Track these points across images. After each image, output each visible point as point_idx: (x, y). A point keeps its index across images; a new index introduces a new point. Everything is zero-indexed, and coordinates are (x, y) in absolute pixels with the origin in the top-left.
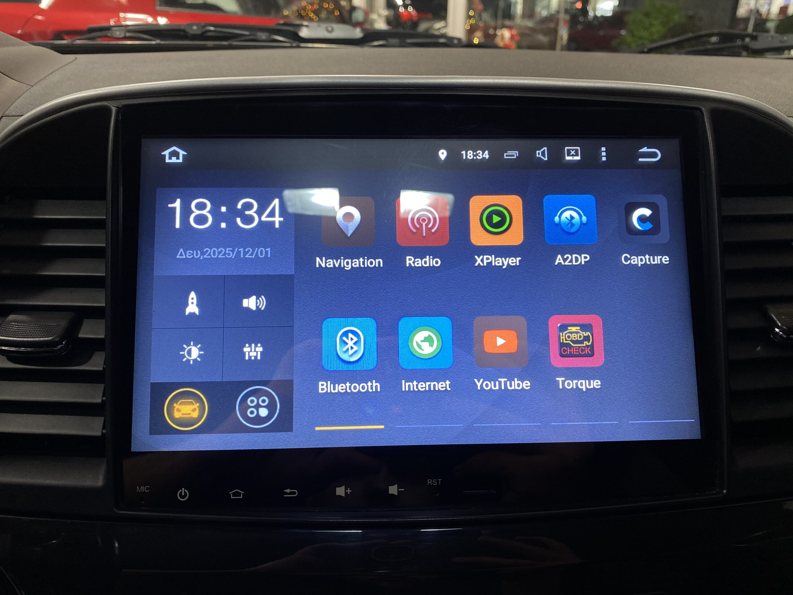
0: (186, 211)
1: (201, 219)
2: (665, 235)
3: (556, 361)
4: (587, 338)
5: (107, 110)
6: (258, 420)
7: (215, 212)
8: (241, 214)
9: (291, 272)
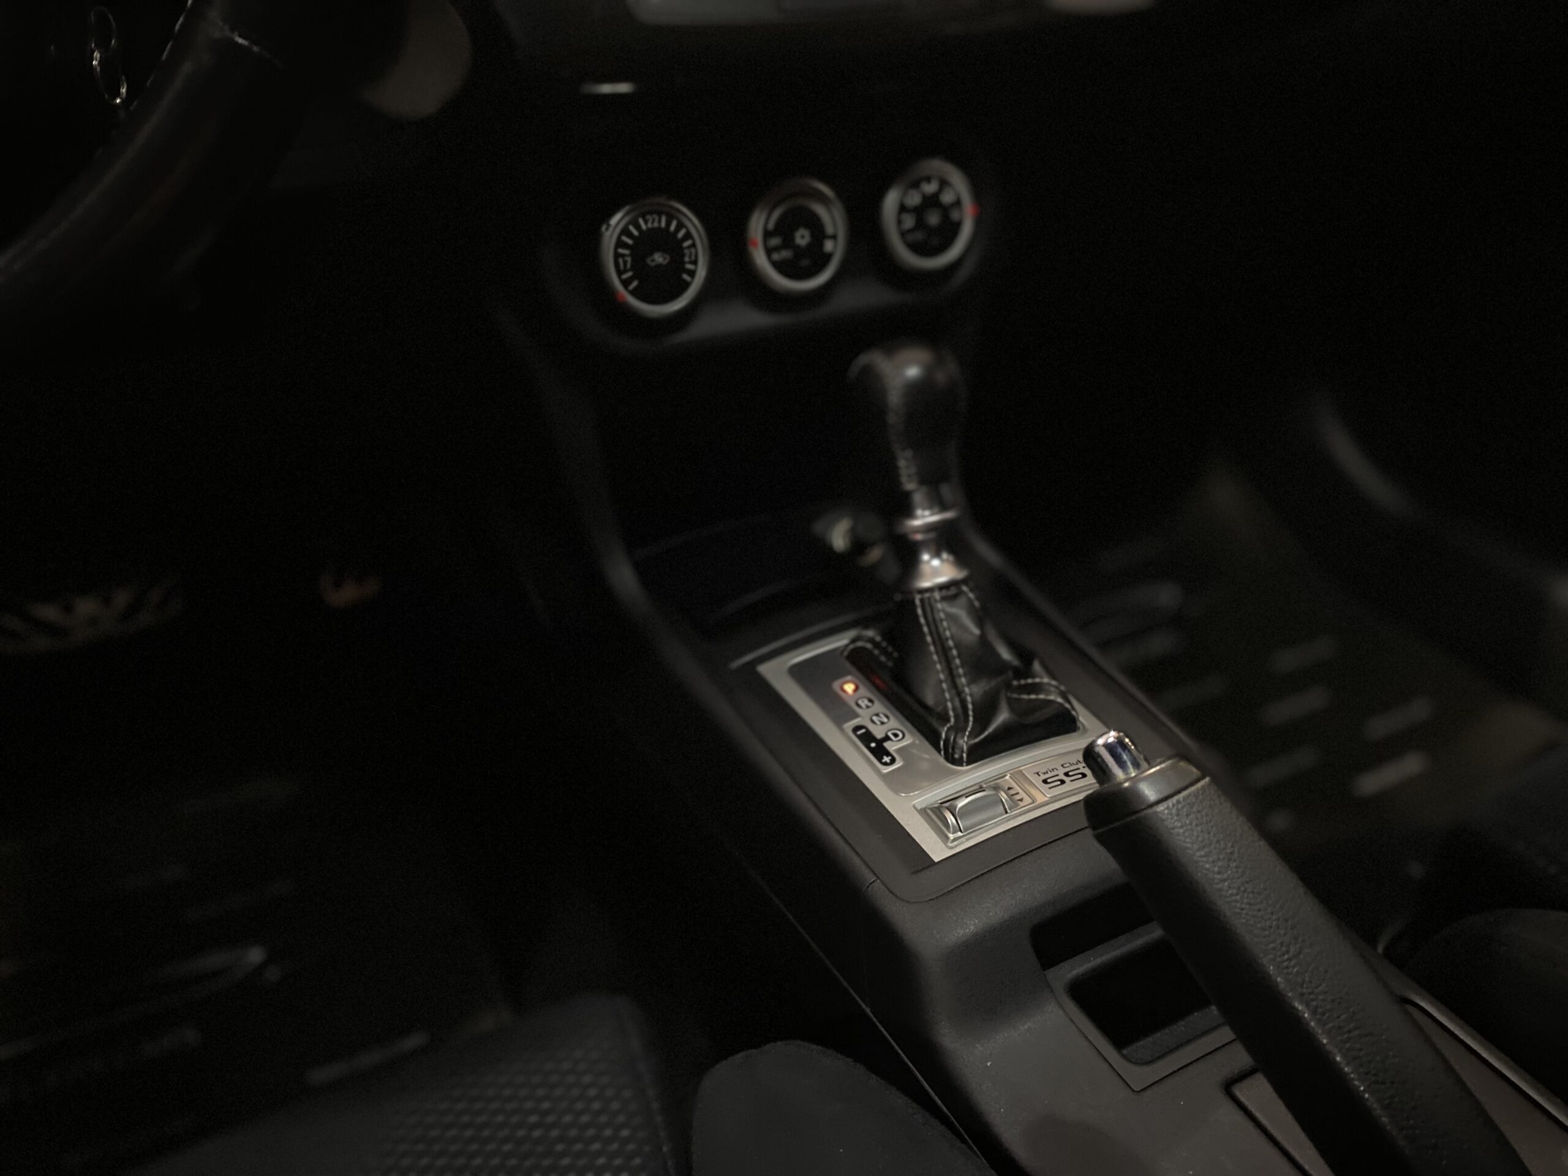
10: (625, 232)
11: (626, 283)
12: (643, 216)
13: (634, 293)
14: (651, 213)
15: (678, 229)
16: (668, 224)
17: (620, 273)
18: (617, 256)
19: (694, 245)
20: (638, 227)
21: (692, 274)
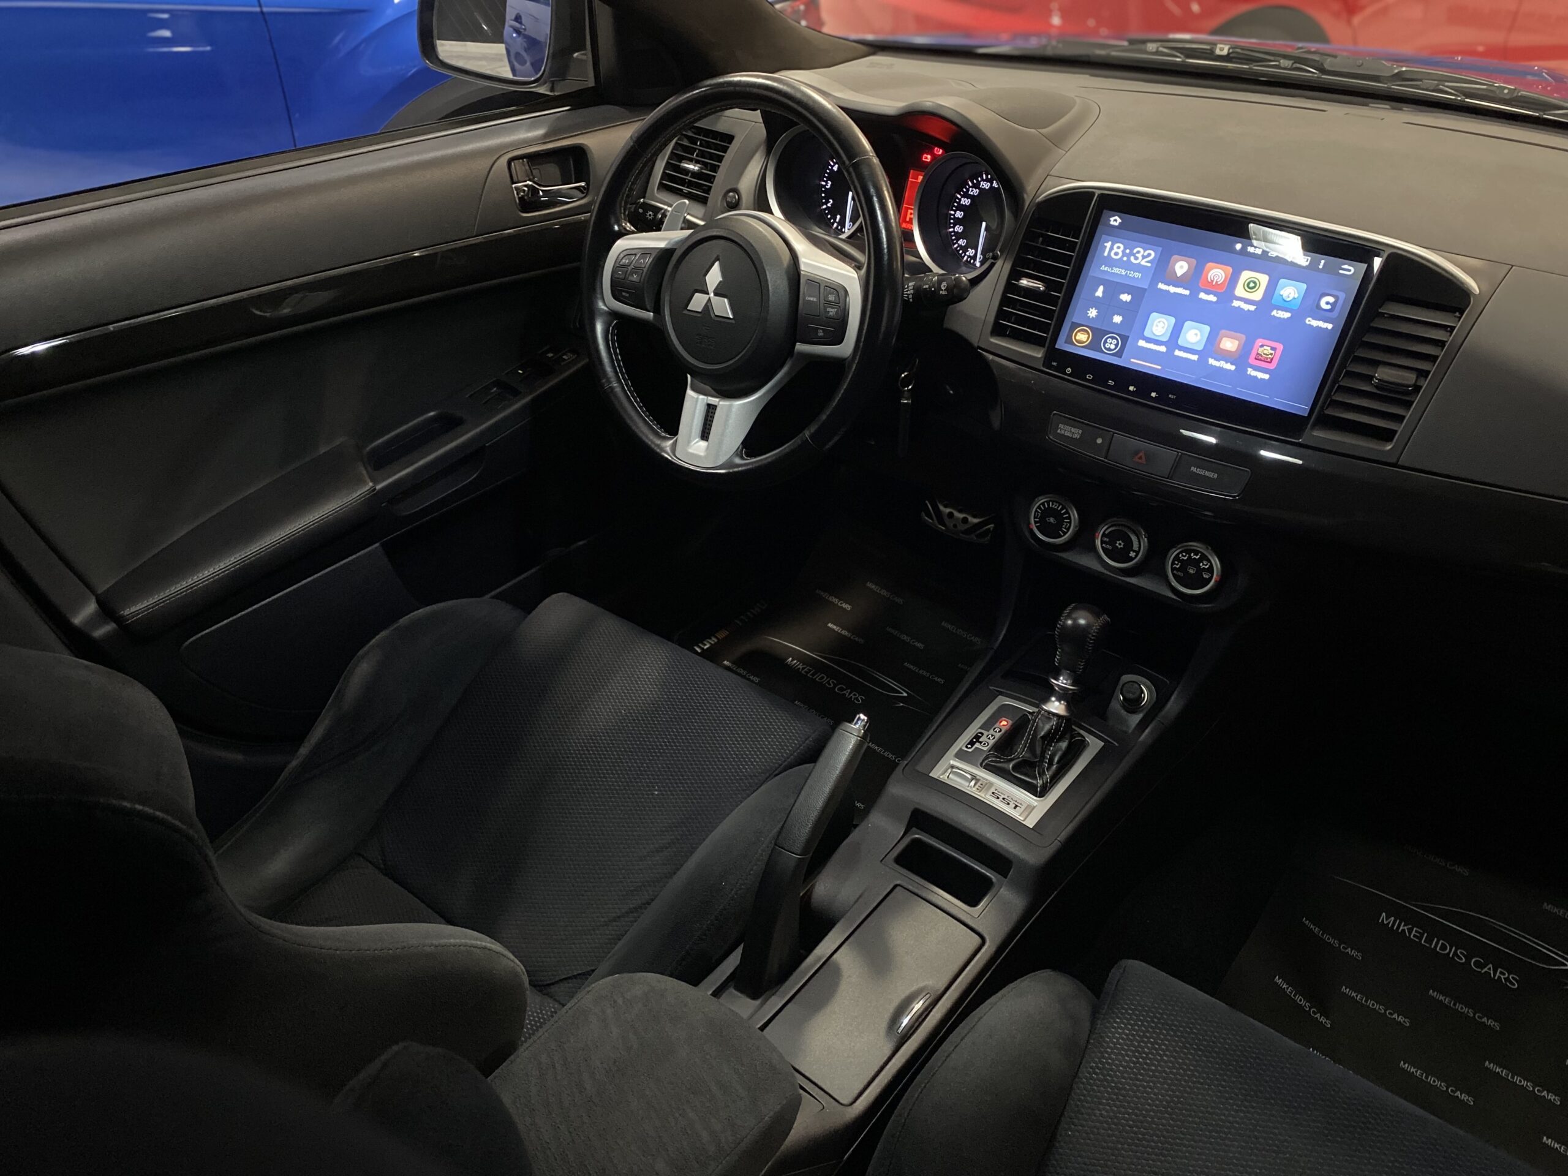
0: (1112, 248)
1: (1116, 254)
2: (1335, 314)
3: (1252, 361)
4: (1271, 354)
5: (1093, 194)
6: (1109, 349)
7: (1123, 252)
8: (1134, 255)
9: (1146, 287)
10: (1043, 504)
11: (1036, 522)
12: (1053, 502)
13: (1037, 527)
14: (1057, 502)
15: (1065, 514)
16: (1062, 509)
17: (1035, 518)
18: (1036, 511)
19: (1070, 523)
20: (1049, 505)
21: (1065, 533)
